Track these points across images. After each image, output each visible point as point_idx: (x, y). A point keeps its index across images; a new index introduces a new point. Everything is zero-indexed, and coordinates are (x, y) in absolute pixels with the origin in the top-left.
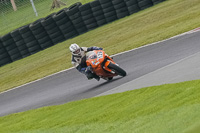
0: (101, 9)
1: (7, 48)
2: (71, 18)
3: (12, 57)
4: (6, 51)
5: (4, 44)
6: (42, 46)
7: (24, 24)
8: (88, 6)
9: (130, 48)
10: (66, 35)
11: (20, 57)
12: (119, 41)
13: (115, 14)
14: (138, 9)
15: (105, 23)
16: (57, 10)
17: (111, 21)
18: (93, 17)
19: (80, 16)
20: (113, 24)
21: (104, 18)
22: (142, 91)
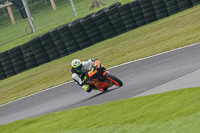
0: (141, 9)
1: (46, 47)
2: (110, 18)
3: (50, 56)
4: (45, 50)
5: (43, 43)
6: (81, 45)
7: (63, 23)
8: (128, 6)
9: (168, 49)
10: (105, 35)
11: (58, 56)
12: (158, 42)
13: (155, 14)
14: (178, 10)
15: (145, 23)
16: (96, 10)
17: (150, 21)
18: (132, 17)
19: (119, 16)
20: (152, 25)
21: (143, 18)
22: (180, 92)
